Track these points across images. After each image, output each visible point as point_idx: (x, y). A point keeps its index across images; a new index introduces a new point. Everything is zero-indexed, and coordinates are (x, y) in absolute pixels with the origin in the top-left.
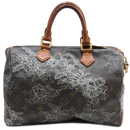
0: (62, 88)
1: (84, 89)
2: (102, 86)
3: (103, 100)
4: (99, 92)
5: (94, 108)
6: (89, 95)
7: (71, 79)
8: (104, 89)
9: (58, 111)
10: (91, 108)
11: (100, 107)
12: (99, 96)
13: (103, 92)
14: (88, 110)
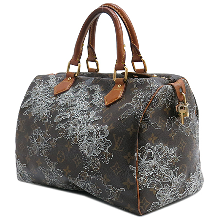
0: (59, 136)
1: (80, 141)
2: (104, 139)
3: (105, 163)
4: (99, 149)
5: (92, 174)
6: (86, 152)
7: (71, 123)
8: (106, 145)
9: (53, 170)
10: (89, 173)
11: (100, 174)
12: (99, 156)
13: (105, 149)
14: (85, 175)
